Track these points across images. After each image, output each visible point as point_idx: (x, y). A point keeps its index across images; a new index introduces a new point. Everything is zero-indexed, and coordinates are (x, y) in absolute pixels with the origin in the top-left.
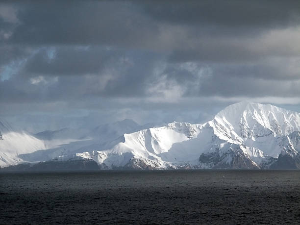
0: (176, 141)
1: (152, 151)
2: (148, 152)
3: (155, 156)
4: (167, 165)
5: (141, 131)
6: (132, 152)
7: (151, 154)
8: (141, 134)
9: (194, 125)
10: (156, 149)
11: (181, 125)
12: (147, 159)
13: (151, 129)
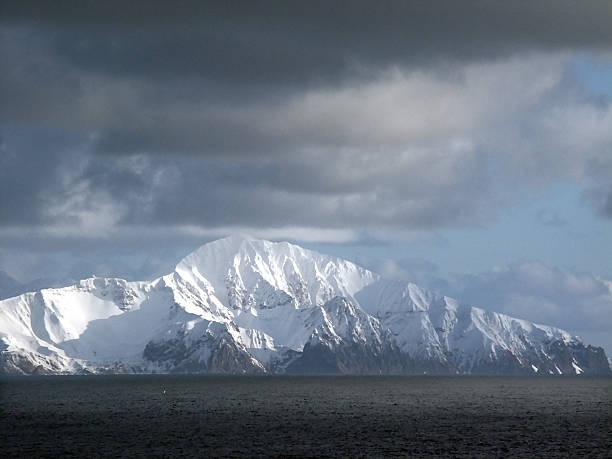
0: (96, 317)
1: (45, 336)
2: (37, 339)
3: (51, 348)
4: (76, 365)
5: (22, 296)
6: (4, 339)
7: (43, 343)
8: (22, 302)
9: (134, 283)
10: (53, 332)
11: (107, 283)
12: (34, 352)
13: (44, 292)
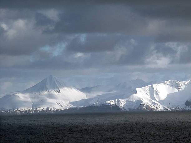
0: (170, 93)
1: (154, 99)
2: (152, 100)
3: (156, 102)
4: (164, 108)
5: (147, 86)
6: (141, 100)
7: (153, 101)
8: (147, 88)
9: (181, 82)
10: (157, 97)
11: (173, 82)
12: (151, 104)
13: (153, 85)
